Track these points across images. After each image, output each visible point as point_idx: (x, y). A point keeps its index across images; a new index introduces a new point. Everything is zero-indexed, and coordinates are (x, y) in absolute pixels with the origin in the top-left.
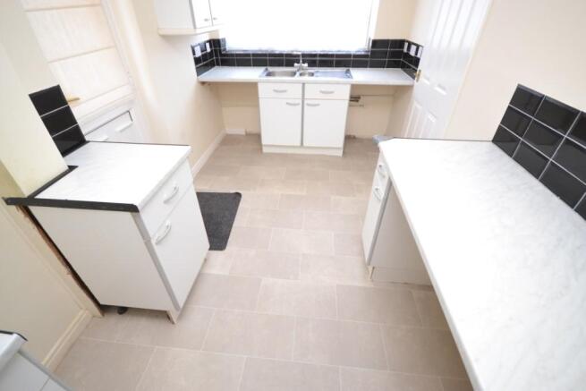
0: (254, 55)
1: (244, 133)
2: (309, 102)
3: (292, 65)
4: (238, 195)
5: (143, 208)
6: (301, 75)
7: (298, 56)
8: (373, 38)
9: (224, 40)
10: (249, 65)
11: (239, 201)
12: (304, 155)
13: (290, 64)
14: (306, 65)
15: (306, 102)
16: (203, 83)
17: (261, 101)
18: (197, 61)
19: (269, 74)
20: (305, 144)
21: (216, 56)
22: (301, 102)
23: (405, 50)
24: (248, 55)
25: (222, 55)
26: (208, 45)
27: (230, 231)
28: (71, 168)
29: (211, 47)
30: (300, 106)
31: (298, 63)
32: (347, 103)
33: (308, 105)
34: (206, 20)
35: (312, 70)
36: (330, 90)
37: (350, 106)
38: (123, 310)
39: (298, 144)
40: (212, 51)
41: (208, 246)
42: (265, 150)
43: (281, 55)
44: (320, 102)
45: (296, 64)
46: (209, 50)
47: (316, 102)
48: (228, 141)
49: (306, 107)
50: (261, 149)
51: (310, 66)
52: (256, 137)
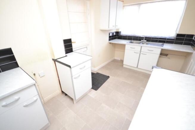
0: (128, 37)
1: (120, 60)
2: (142, 53)
3: (141, 41)
4: (108, 77)
5: (73, 67)
6: (142, 44)
7: (143, 38)
8: (178, 33)
9: (120, 32)
10: (126, 39)
11: (108, 79)
12: (137, 71)
13: (140, 40)
14: (146, 41)
15: (141, 52)
16: (110, 43)
17: (126, 50)
18: (110, 37)
19: (131, 42)
20: (138, 67)
21: (117, 36)
22: (139, 52)
23: (193, 39)
24: (127, 36)
25: (119, 36)
26: (115, 33)
27: (101, 86)
28: (66, 56)
29: (116, 33)
30: (139, 54)
31: (143, 40)
32: (158, 55)
33: (142, 54)
34: (113, 26)
35: (147, 42)
36: (152, 50)
37: (160, 57)
38: (66, 95)
39: (136, 66)
40: (116, 35)
41: (91, 87)
42: (124, 66)
43: (138, 37)
44: (147, 53)
45: (142, 40)
46: (115, 34)
47: (146, 53)
48: (114, 61)
49: (141, 54)
50: (123, 66)
51: (147, 41)
52: (122, 61)
